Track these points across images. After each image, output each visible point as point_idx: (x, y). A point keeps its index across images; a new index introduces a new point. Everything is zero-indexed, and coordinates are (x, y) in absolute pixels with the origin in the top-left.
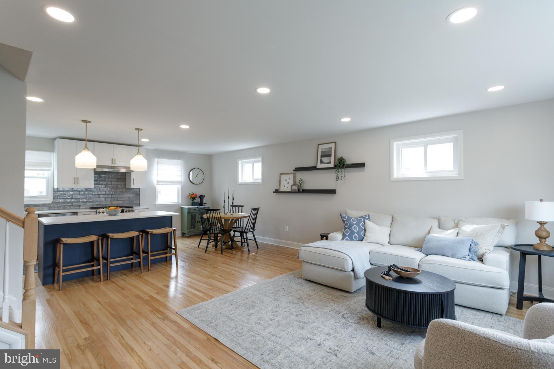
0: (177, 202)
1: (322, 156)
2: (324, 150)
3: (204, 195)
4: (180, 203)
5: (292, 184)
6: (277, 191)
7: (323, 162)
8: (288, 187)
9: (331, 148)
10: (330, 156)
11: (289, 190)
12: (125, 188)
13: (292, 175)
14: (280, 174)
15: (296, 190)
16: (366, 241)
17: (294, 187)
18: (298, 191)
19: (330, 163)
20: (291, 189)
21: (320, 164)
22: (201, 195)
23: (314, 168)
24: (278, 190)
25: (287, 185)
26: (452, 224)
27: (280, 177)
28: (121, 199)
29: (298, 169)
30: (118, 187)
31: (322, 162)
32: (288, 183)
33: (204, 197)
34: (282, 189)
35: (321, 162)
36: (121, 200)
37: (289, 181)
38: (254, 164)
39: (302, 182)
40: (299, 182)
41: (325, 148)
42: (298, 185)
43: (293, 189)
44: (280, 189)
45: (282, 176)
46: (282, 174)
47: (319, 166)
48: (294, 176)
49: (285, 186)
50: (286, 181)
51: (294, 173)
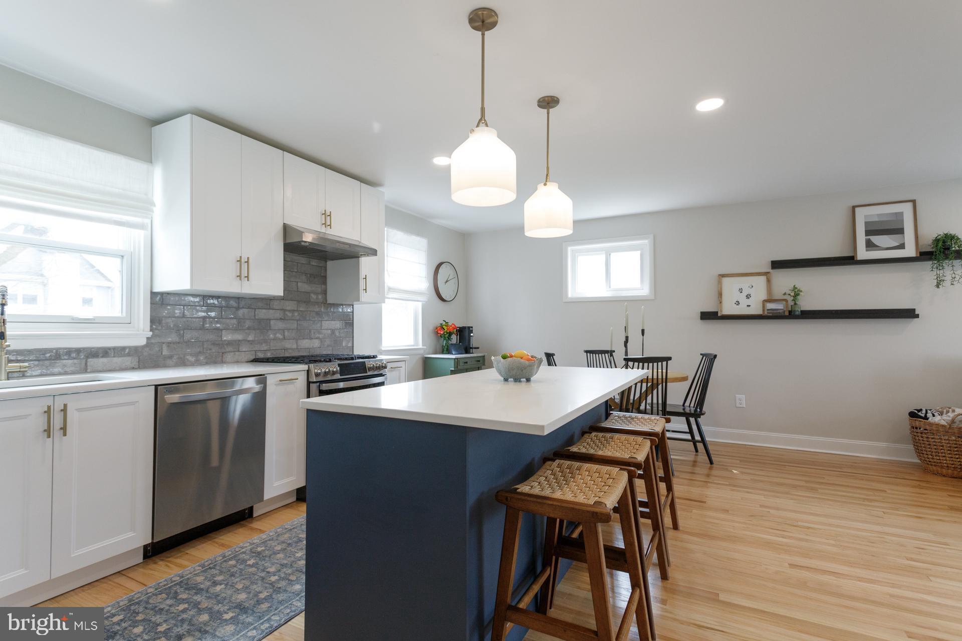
0: (412, 344)
1: (868, 233)
2: (875, 219)
3: (472, 327)
4: (421, 346)
5: (764, 296)
6: (706, 316)
7: (876, 246)
8: (749, 306)
9: (901, 214)
10: (900, 231)
11: (759, 311)
12: (325, 303)
13: (763, 279)
14: (720, 275)
15: (781, 311)
17: (770, 306)
18: (787, 314)
19: (902, 246)
20: (764, 310)
21: (868, 250)
22: (464, 328)
23: (849, 260)
24: (717, 312)
25: (744, 302)
27: (720, 283)
28: (317, 335)
29: (777, 265)
30: (312, 300)
31: (870, 245)
32: (748, 297)
33: (472, 332)
34: (728, 308)
35: (867, 247)
36: (317, 338)
37: (751, 292)
38: (610, 254)
39: (796, 293)
40: (785, 294)
41: (879, 215)
42: (786, 300)
43: (768, 310)
44: (721, 311)
45: (726, 281)
46: (723, 276)
47: (863, 253)
48: (769, 281)
49: (738, 303)
50: (741, 292)
51: (768, 273)
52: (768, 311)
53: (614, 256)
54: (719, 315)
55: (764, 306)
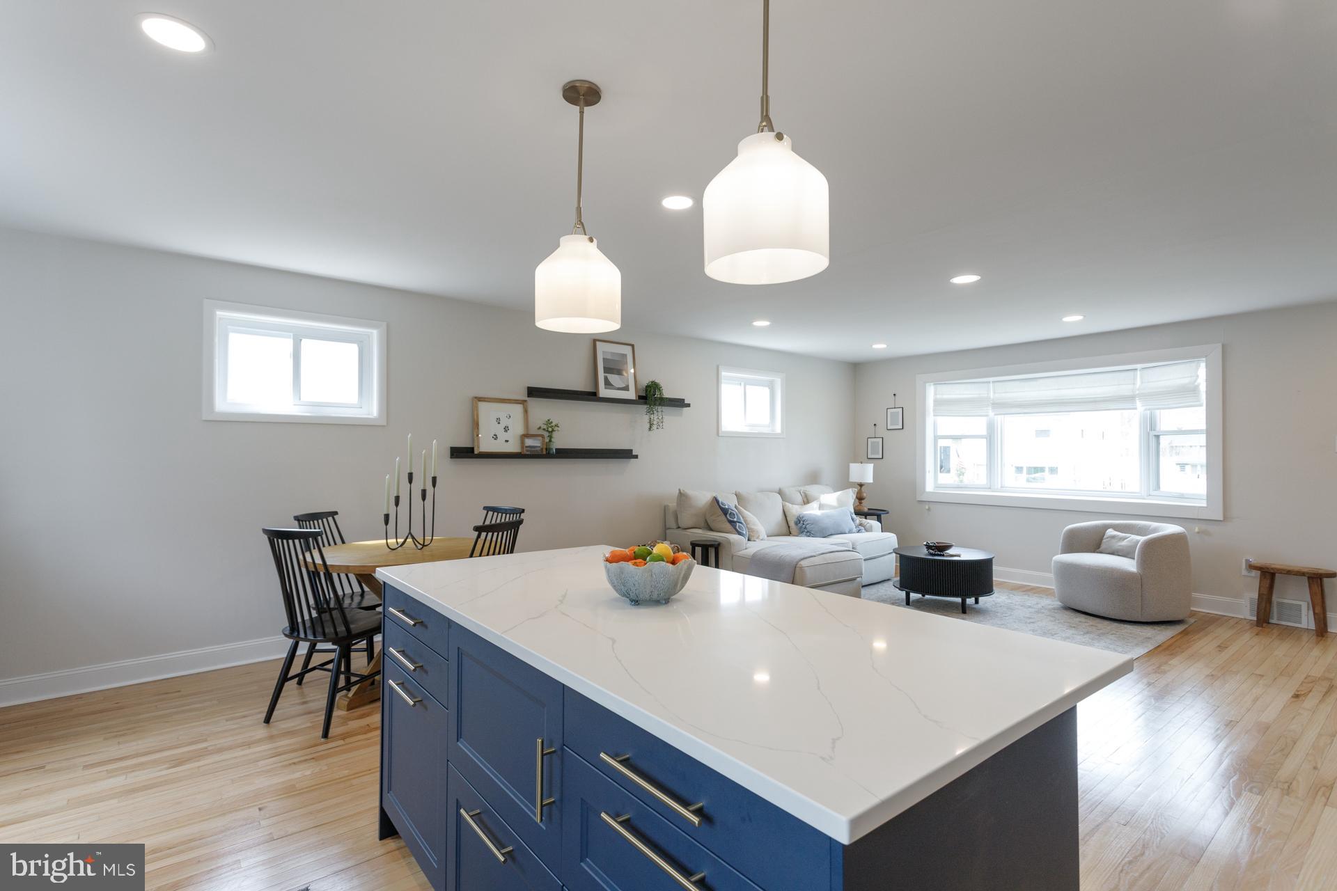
1: (605, 370)
2: (609, 357)
5: (521, 430)
6: (461, 453)
7: (610, 384)
8: (507, 441)
9: (624, 356)
10: (625, 372)
11: (513, 448)
13: (519, 408)
14: (476, 398)
15: (538, 449)
16: (758, 538)
17: (529, 442)
18: (544, 452)
19: (626, 388)
20: (522, 448)
21: (606, 388)
23: (593, 396)
24: (472, 449)
25: (503, 435)
26: (799, 498)
27: (475, 409)
29: (533, 392)
32: (506, 429)
34: (486, 445)
35: (605, 385)
37: (509, 423)
38: (301, 340)
39: (550, 428)
40: (540, 428)
41: (613, 354)
42: (543, 436)
43: (527, 447)
44: (478, 447)
45: (482, 406)
46: (480, 399)
47: (604, 392)
48: (526, 411)
49: (495, 437)
50: (499, 423)
51: (526, 401)
52: (528, 449)
53: (306, 343)
54: (476, 452)
55: (522, 443)
